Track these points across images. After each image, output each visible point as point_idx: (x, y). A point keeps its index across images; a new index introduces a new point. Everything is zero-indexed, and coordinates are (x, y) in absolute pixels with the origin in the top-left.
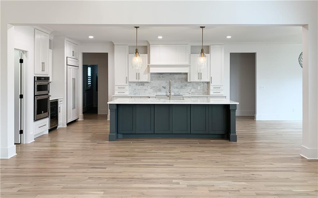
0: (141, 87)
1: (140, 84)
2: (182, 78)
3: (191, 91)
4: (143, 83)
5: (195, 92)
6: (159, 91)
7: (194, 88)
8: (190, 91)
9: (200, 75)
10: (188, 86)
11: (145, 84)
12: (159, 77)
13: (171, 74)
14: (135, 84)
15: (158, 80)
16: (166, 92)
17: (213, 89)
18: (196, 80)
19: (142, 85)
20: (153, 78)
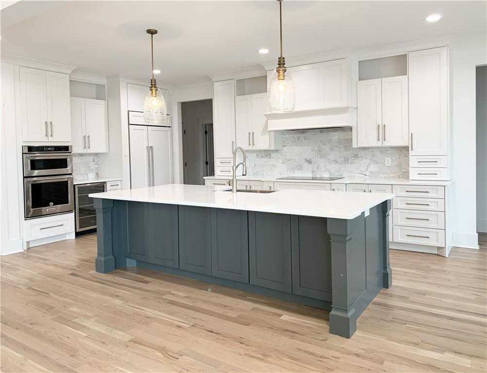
0: (266, 160)
1: (264, 154)
2: (347, 139)
3: (369, 169)
4: (269, 152)
5: (380, 172)
6: (299, 170)
7: (376, 162)
8: (367, 170)
9: (381, 130)
10: (362, 157)
11: (273, 155)
12: (299, 139)
13: (322, 130)
14: (255, 155)
15: (296, 146)
16: (313, 172)
17: (417, 165)
18: (373, 142)
19: (266, 156)
20: (287, 142)
